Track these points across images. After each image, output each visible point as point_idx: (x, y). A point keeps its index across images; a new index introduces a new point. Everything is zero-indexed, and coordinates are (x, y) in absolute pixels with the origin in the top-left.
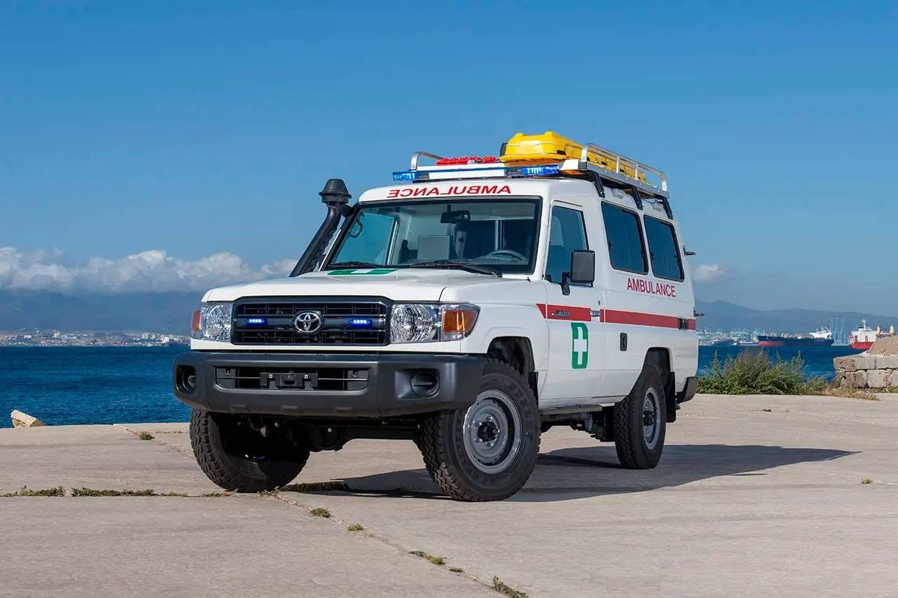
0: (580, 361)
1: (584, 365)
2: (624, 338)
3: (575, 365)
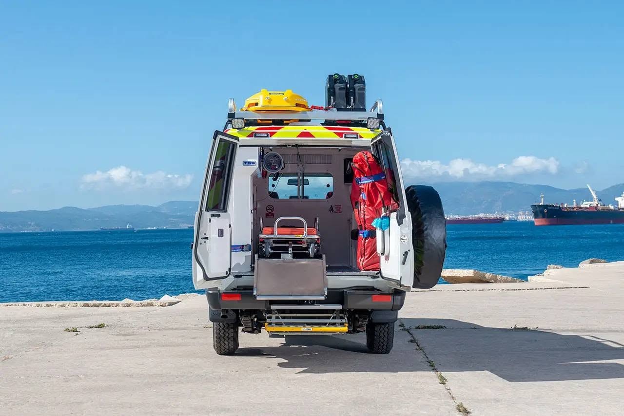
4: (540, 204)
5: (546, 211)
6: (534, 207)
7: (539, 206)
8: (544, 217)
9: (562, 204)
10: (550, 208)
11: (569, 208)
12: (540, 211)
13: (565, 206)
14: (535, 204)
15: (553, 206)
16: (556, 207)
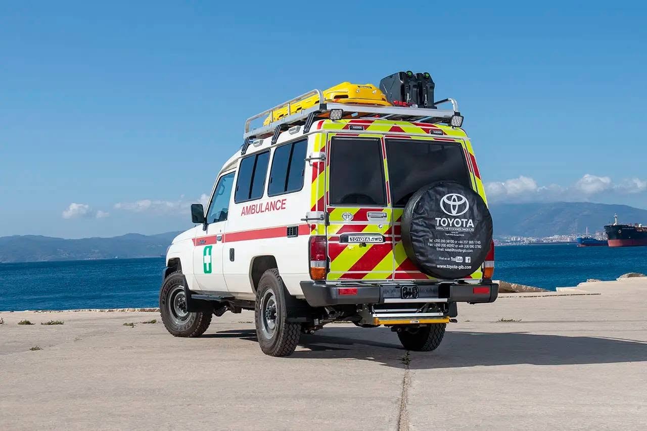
0: (208, 269)
1: (210, 272)
2: (232, 252)
3: (206, 272)
4: (614, 225)
5: (620, 231)
6: (607, 227)
7: (612, 226)
8: (617, 239)
9: (636, 224)
10: (625, 228)
11: (644, 228)
12: (613, 232)
13: (640, 226)
14: (608, 225)
15: (628, 226)
16: (630, 227)
